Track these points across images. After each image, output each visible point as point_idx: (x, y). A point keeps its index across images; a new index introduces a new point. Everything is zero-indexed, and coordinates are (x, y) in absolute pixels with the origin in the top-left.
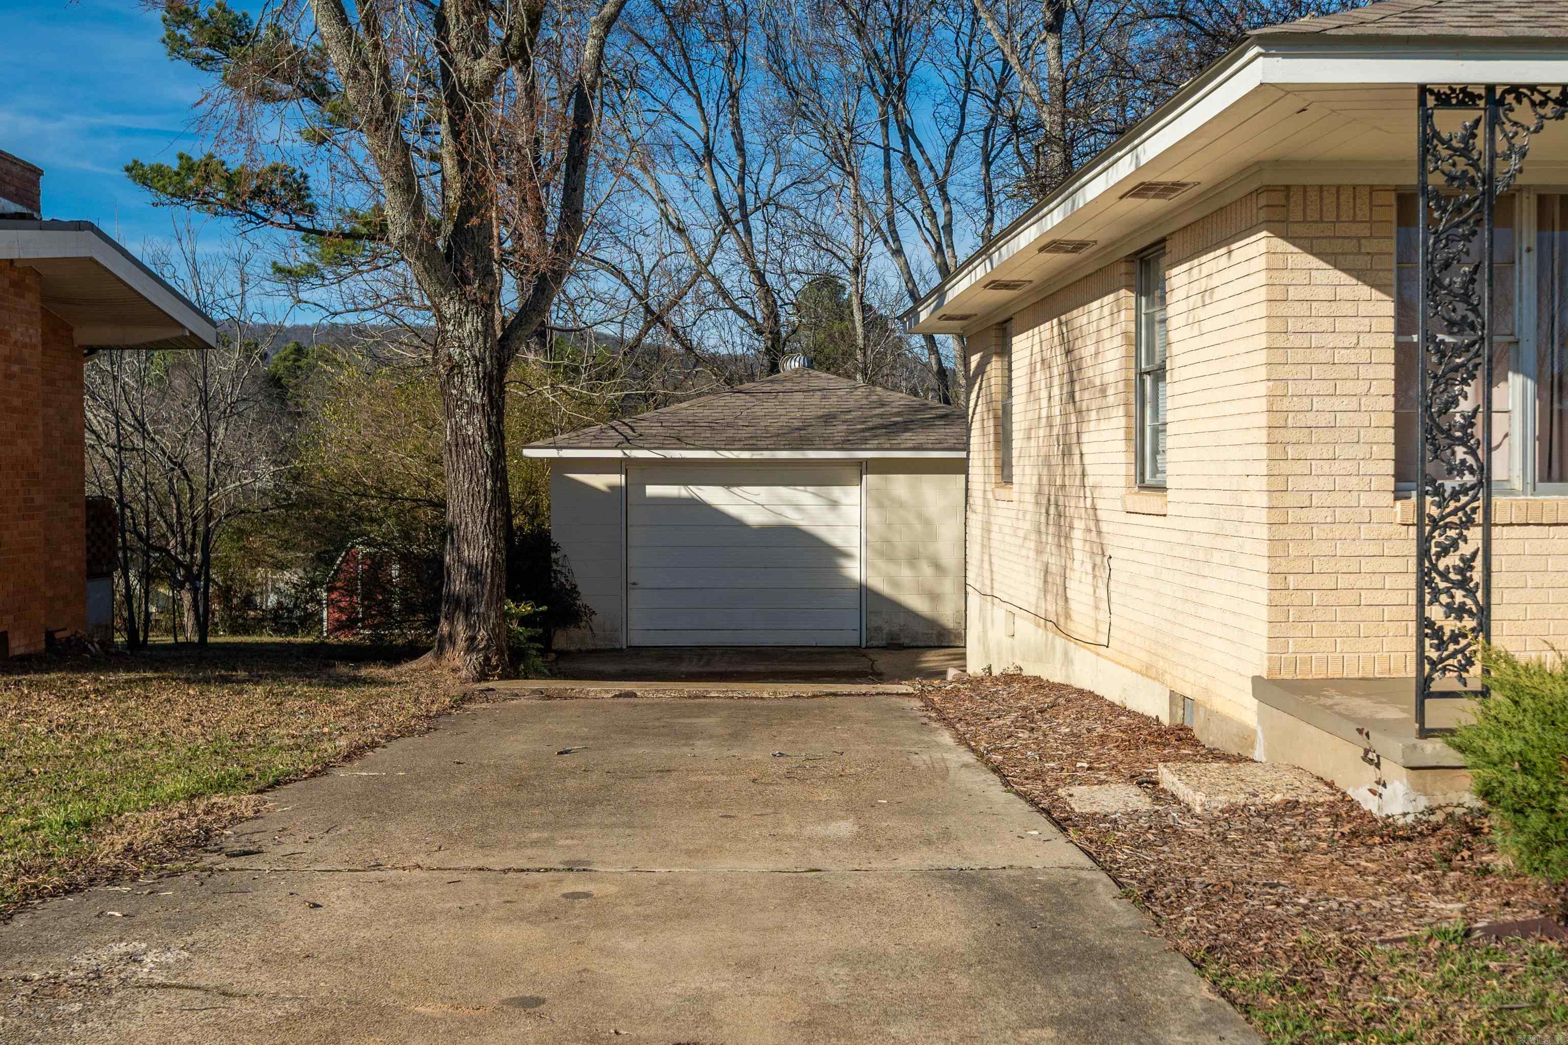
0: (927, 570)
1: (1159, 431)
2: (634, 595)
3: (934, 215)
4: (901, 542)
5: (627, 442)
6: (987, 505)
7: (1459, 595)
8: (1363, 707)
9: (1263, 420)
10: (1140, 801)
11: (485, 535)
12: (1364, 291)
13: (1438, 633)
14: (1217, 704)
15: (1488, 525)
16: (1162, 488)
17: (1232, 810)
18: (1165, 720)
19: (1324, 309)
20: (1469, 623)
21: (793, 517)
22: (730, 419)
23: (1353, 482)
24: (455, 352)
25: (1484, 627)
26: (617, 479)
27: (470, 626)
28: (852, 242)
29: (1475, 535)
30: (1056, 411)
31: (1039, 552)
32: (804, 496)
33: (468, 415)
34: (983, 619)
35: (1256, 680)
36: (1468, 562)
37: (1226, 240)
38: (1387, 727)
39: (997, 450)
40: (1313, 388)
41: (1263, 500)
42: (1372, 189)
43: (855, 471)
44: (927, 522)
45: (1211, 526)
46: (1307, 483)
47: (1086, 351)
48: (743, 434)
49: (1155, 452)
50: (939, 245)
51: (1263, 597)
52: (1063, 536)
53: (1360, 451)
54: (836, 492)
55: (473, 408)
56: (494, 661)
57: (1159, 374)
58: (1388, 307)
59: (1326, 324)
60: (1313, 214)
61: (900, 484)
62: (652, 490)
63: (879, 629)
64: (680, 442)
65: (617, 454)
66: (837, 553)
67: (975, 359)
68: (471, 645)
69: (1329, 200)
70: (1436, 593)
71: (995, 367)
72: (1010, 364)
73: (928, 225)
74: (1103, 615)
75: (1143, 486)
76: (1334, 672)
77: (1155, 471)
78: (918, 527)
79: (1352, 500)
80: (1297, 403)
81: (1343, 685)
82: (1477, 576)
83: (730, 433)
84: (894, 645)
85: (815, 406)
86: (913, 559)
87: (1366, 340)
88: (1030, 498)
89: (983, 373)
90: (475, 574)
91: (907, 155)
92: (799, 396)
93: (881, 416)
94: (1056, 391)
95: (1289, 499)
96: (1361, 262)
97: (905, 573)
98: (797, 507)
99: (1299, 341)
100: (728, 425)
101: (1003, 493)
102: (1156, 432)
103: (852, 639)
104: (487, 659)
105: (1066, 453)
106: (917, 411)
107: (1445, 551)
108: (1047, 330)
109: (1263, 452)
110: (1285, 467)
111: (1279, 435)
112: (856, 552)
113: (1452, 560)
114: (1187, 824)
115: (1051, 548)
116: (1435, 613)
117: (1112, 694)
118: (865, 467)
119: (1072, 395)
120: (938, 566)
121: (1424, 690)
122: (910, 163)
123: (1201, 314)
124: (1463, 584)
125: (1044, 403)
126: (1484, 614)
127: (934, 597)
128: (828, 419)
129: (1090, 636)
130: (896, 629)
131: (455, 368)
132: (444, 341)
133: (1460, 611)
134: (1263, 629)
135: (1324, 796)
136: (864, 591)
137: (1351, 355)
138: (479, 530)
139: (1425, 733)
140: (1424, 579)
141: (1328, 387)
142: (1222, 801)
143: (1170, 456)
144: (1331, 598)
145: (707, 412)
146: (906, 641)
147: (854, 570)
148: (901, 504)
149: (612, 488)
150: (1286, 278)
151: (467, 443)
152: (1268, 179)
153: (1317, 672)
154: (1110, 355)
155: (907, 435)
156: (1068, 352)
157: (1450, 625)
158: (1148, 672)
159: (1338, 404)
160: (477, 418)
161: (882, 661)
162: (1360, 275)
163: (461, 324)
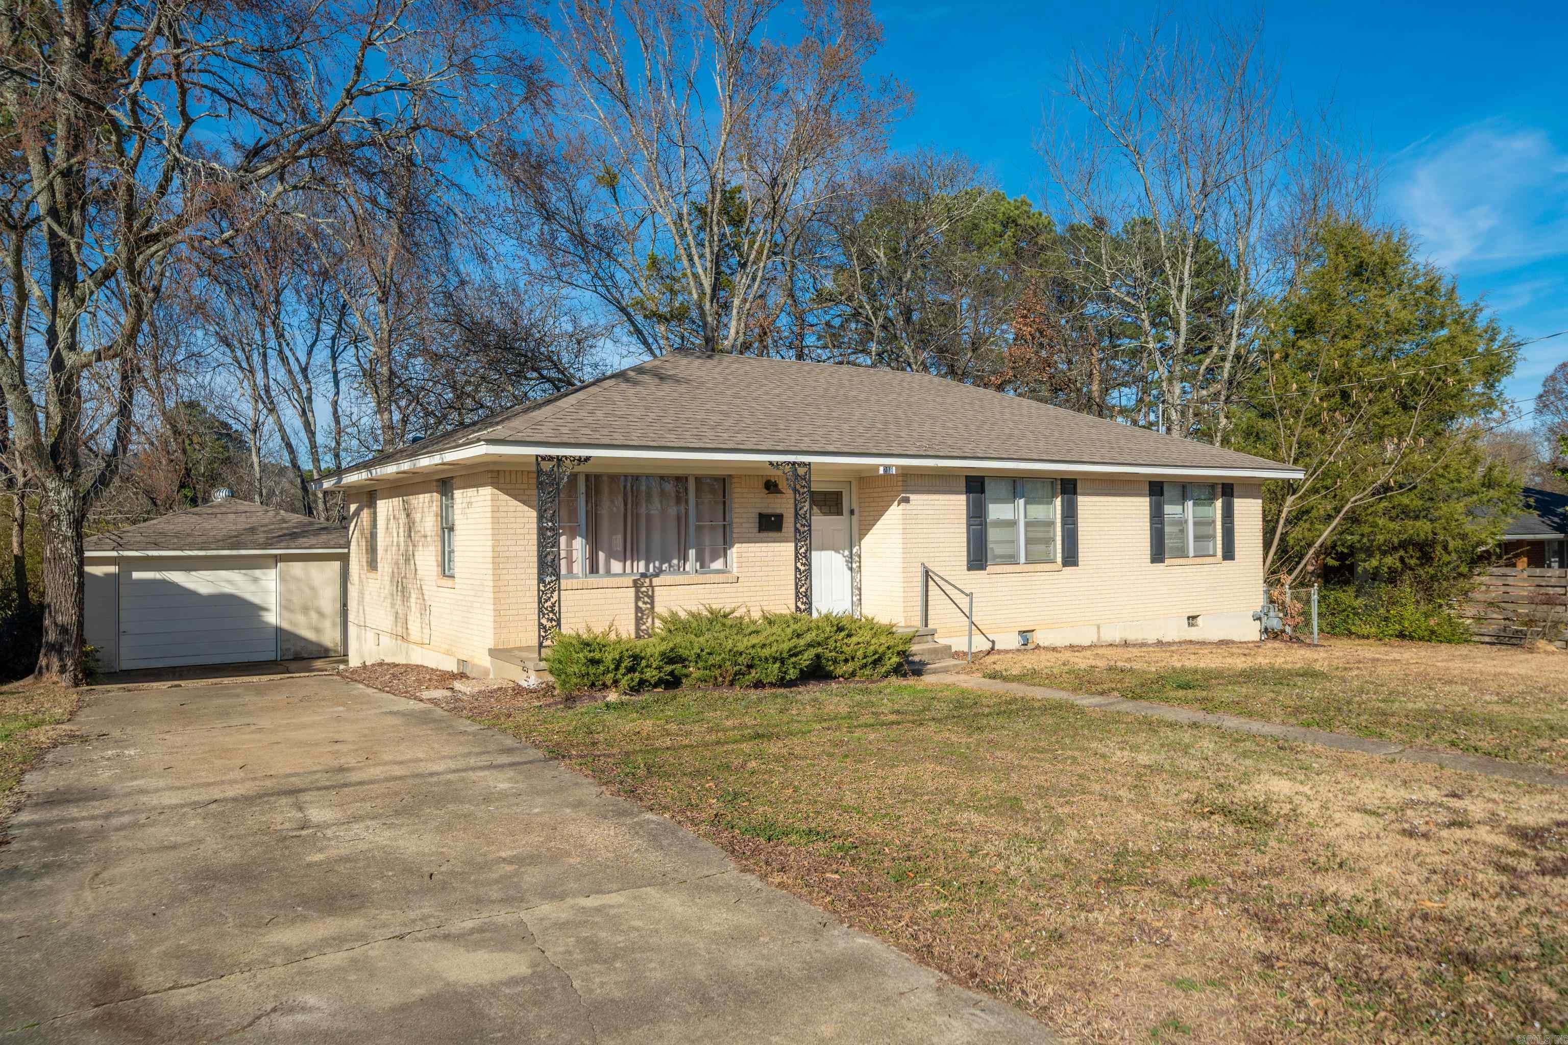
0: (314, 615)
1: (451, 552)
2: (123, 638)
3: (300, 391)
4: (296, 600)
5: (119, 546)
6: (361, 581)
7: (551, 615)
8: (524, 654)
9: (490, 554)
10: (448, 693)
11: (73, 608)
12: (526, 508)
13: (545, 627)
14: (477, 661)
15: (559, 590)
16: (452, 577)
17: (480, 692)
18: (455, 671)
19: (512, 514)
20: (554, 623)
21: (228, 589)
22: (189, 531)
23: (523, 576)
24: (56, 509)
25: (559, 624)
26: (112, 569)
27: (61, 659)
28: (251, 413)
29: (556, 594)
30: (402, 539)
31: (393, 605)
32: (235, 576)
33: (63, 542)
34: (359, 638)
35: (490, 650)
36: (553, 605)
37: (477, 486)
38: (530, 659)
39: (367, 553)
40: (509, 543)
41: (491, 584)
42: (528, 472)
43: (272, 561)
44: (313, 588)
45: (472, 593)
46: (507, 577)
47: (417, 516)
48: (199, 540)
49: (450, 561)
50: (304, 411)
51: (492, 619)
52: (405, 598)
53: (525, 565)
54: (258, 573)
55: (66, 538)
56: (80, 676)
57: (451, 529)
58: (534, 514)
59: (513, 520)
60: (508, 480)
61: (297, 568)
62: (136, 575)
63: (289, 649)
64: (157, 546)
65: (114, 554)
66: (259, 609)
67: (353, 507)
68: (63, 670)
69: (513, 476)
70: (544, 615)
71: (365, 514)
72: (375, 513)
73: (296, 396)
74: (427, 631)
75: (444, 575)
76: (518, 645)
77: (450, 569)
78: (307, 591)
79: (523, 582)
80: (503, 549)
81: (520, 649)
82: (557, 609)
83: (190, 540)
84: (298, 658)
85: (243, 523)
86: (305, 610)
87: (527, 526)
88: (387, 579)
89: (359, 515)
90: (64, 630)
91: (281, 352)
92: (232, 516)
93: (287, 528)
94: (401, 530)
95: (500, 583)
96: (525, 498)
97: (301, 619)
98: (229, 582)
99: (504, 526)
100: (188, 535)
101: (372, 575)
102: (450, 553)
103: (272, 656)
104: (76, 676)
105: (407, 561)
106: (305, 525)
107: (546, 601)
108: (396, 502)
109: (491, 566)
110: (499, 572)
111: (497, 560)
112: (273, 607)
113: (549, 604)
114: (465, 698)
115: (399, 602)
116: (544, 621)
117: (433, 665)
118: (278, 559)
119: (410, 536)
120: (321, 614)
121: (541, 645)
122: (284, 360)
123: (467, 511)
124: (552, 611)
125: (395, 535)
126: (559, 621)
127: (317, 630)
128: (252, 530)
129: (418, 640)
130: (298, 649)
131: (54, 516)
132: (46, 501)
133: (551, 620)
134: (492, 631)
135: (511, 685)
136: (278, 630)
137: (522, 531)
138: (70, 605)
139: (541, 660)
140: (540, 610)
141: (513, 542)
142: (476, 689)
143: (456, 554)
144: (516, 618)
145: (172, 527)
146: (306, 656)
147: (272, 618)
148: (298, 580)
149: (107, 575)
150: (498, 503)
151: (61, 557)
152: (491, 468)
153: (512, 645)
154: (428, 519)
155: (305, 540)
156: (408, 515)
157: (549, 624)
158: (448, 653)
159: (517, 549)
160: (68, 544)
161: (293, 666)
162: (524, 502)
163: (59, 493)
